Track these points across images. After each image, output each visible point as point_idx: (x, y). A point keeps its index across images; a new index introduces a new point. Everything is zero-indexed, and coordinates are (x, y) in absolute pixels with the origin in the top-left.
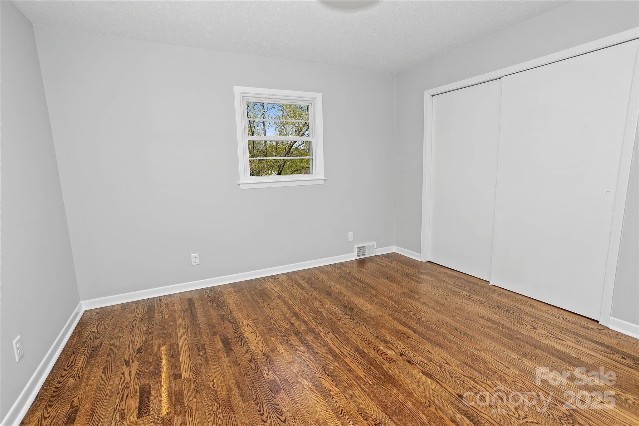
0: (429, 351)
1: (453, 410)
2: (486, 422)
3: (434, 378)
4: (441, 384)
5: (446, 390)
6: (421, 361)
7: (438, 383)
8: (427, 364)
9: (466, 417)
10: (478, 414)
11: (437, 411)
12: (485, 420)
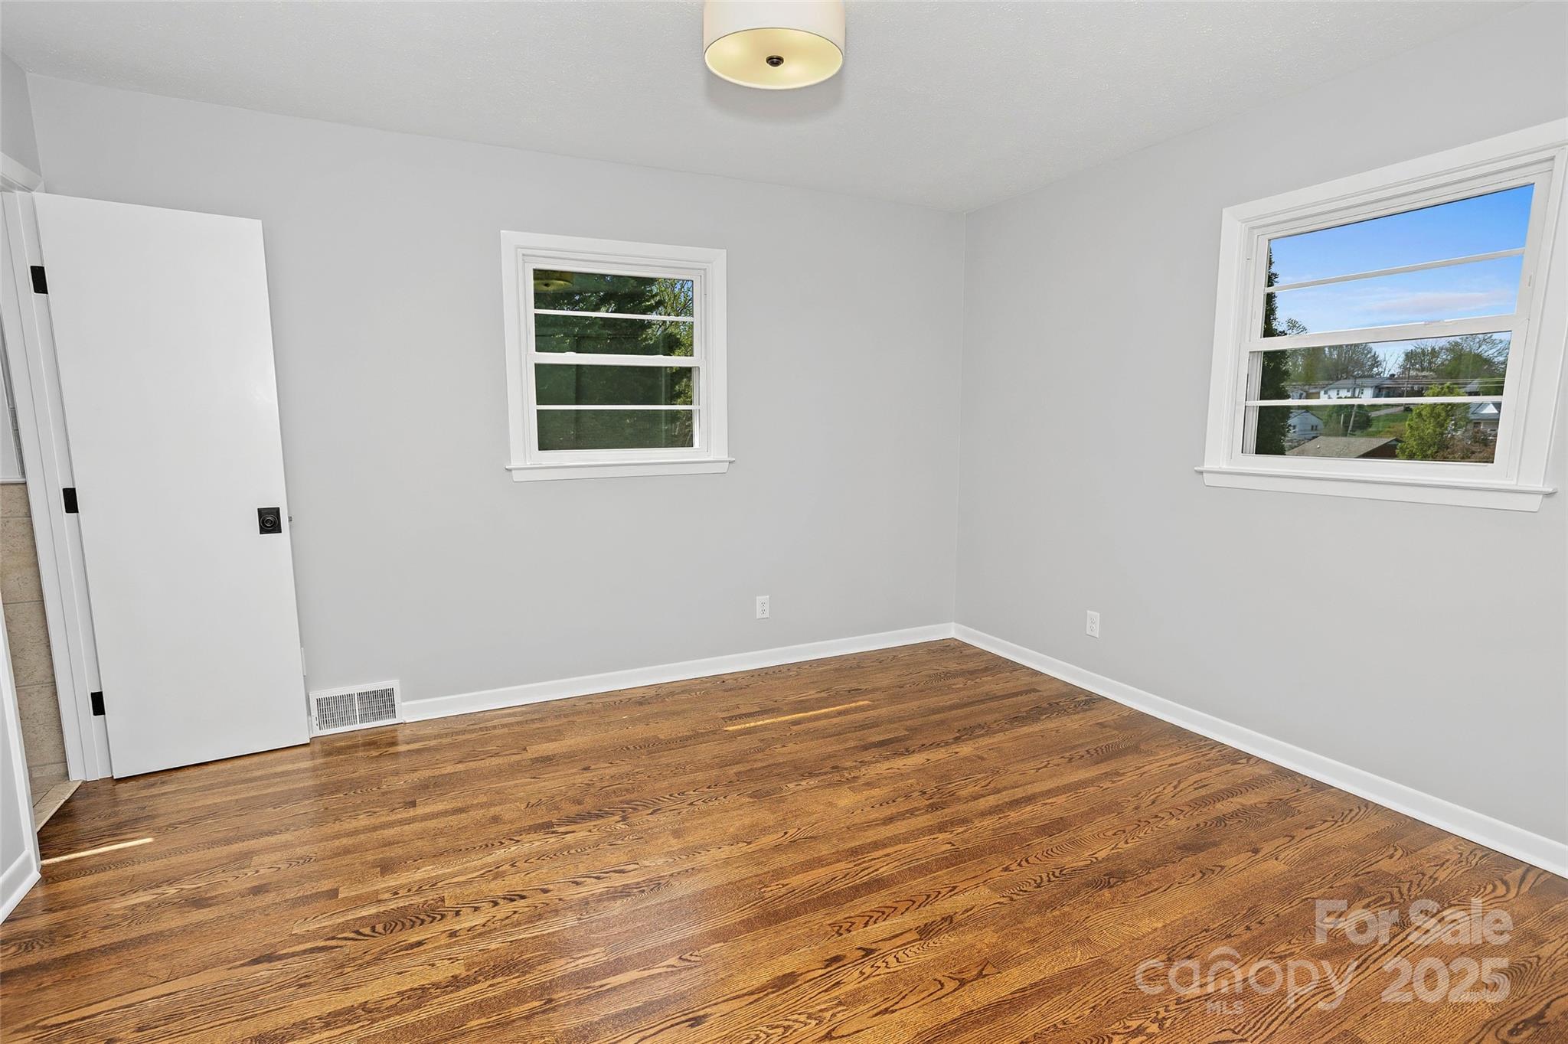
0: (893, 1012)
1: (662, 993)
2: (613, 1036)
3: (770, 990)
4: (746, 997)
5: (724, 1001)
6: (838, 983)
7: (752, 993)
8: (826, 991)
9: (638, 1008)
10: (639, 1032)
11: (668, 966)
12: (620, 1038)
